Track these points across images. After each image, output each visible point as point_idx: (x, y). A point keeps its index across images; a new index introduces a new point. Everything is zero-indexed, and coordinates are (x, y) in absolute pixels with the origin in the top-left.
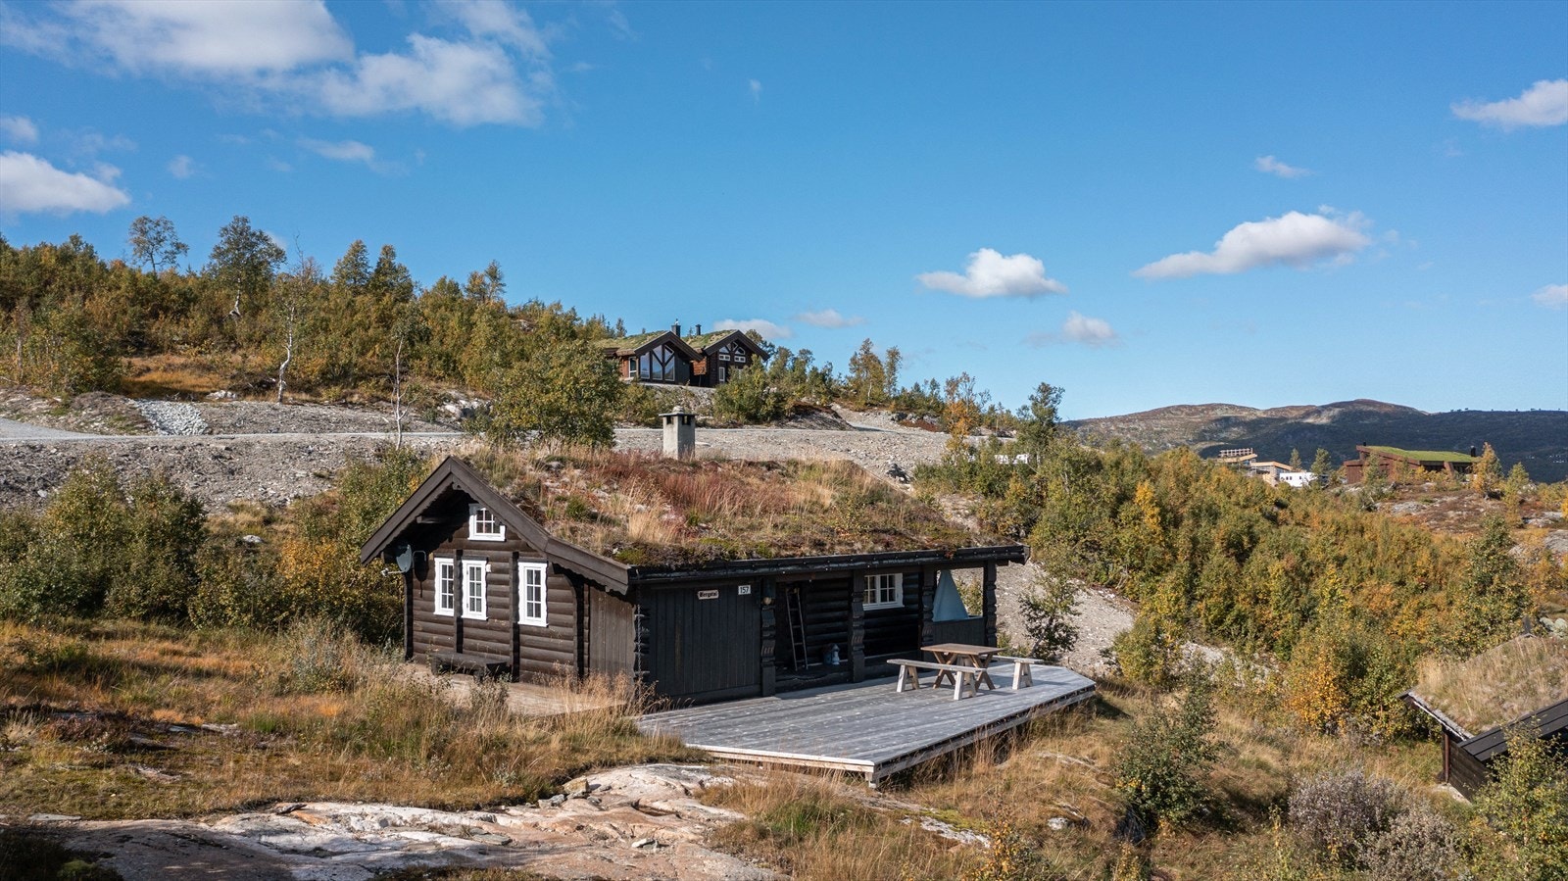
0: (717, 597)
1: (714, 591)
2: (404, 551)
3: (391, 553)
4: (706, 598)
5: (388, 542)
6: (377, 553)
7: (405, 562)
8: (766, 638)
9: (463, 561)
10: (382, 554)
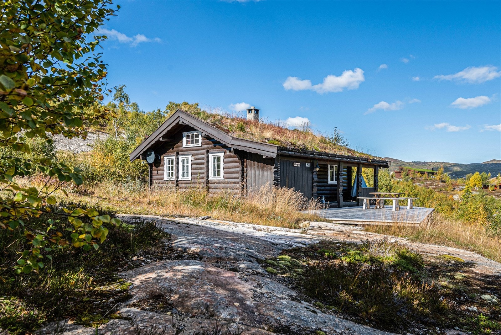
0: (300, 166)
1: (299, 164)
2: (150, 155)
3: (145, 155)
4: (296, 166)
5: (144, 150)
6: (138, 155)
7: (151, 159)
8: (315, 186)
9: (179, 157)
10: (141, 156)
